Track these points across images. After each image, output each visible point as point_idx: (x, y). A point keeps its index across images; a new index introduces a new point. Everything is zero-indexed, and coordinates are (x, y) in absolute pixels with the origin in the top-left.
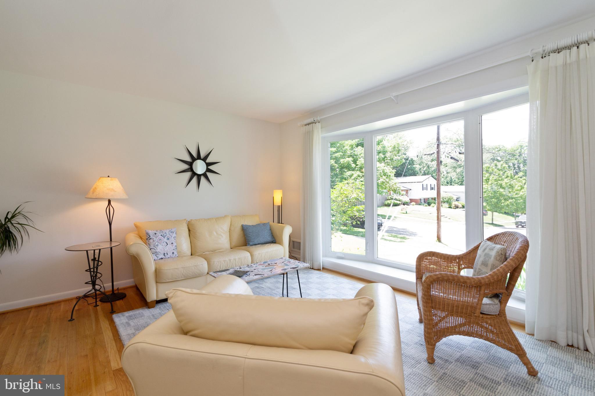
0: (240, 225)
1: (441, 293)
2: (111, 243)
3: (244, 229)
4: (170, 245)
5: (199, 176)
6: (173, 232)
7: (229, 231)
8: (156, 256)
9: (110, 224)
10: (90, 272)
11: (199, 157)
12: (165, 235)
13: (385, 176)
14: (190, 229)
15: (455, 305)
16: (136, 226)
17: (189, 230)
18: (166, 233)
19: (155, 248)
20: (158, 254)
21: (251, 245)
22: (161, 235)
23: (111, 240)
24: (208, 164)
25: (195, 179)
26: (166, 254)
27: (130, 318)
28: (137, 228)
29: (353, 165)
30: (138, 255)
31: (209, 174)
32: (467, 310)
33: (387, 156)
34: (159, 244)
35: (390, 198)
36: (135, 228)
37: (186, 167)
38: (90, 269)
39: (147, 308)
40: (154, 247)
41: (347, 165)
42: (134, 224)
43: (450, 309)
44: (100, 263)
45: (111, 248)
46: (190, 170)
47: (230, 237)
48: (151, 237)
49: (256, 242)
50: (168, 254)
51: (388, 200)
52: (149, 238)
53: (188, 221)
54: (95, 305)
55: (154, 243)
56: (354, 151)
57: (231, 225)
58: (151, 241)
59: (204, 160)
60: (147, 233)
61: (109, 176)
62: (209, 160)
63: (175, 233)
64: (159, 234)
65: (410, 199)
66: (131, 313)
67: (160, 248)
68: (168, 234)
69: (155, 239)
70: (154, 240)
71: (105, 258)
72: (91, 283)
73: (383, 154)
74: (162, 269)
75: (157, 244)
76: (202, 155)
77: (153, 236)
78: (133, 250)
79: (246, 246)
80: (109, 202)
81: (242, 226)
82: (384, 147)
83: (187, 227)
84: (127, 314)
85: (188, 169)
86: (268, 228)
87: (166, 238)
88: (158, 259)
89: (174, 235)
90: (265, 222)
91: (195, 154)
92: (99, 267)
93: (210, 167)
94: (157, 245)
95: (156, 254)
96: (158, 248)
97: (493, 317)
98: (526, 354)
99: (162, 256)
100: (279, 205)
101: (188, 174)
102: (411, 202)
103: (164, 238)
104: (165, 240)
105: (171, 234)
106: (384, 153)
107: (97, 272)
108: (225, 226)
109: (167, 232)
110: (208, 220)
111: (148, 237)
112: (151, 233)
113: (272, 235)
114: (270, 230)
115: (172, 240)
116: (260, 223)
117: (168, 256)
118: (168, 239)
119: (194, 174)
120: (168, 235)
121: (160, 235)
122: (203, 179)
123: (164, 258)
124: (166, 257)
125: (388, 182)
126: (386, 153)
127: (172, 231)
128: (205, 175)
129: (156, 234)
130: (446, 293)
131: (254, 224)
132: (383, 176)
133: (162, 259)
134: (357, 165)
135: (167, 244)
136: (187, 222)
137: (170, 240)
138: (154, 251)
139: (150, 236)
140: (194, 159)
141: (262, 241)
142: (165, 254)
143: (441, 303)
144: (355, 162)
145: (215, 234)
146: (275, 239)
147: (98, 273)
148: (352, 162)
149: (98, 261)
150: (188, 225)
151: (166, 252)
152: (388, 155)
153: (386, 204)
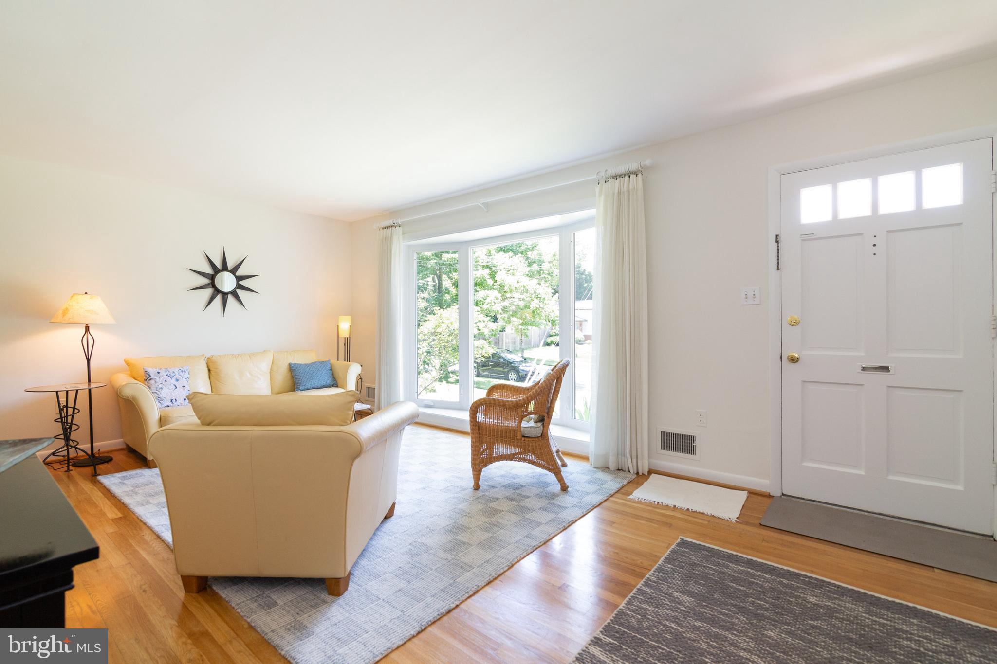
0: (287, 364)
1: (487, 418)
2: (89, 385)
3: (293, 369)
4: (180, 389)
5: (225, 295)
6: (185, 371)
7: (270, 372)
8: (159, 402)
9: (88, 360)
10: (62, 422)
11: (225, 268)
12: (173, 374)
13: (537, 298)
14: (211, 369)
15: (500, 430)
16: (128, 363)
17: (209, 370)
18: (174, 372)
19: (157, 392)
20: (162, 400)
21: (301, 390)
22: (167, 375)
23: (89, 381)
24: (239, 278)
25: (219, 298)
26: (175, 401)
27: (124, 478)
28: (128, 366)
29: (490, 282)
30: (134, 398)
31: (240, 292)
32: (511, 433)
33: (544, 269)
34: (164, 387)
35: (554, 334)
36: (127, 367)
37: (205, 281)
38: (61, 418)
39: (147, 468)
40: (157, 390)
41: (481, 280)
42: (124, 360)
43: (495, 434)
44: (76, 411)
45: (90, 390)
46: (211, 286)
47: (271, 380)
48: (152, 376)
49: (308, 385)
50: (177, 400)
51: (551, 336)
52: (149, 379)
53: (208, 358)
54: (67, 470)
55: (157, 384)
56: (492, 259)
57: (273, 363)
58: (152, 382)
59: (233, 271)
60: (146, 372)
61: (86, 293)
62: (239, 273)
63: (187, 372)
64: (163, 373)
65: (584, 335)
66: (124, 474)
67: (166, 393)
68: (177, 373)
69: (158, 379)
70: (157, 381)
71: (82, 403)
72: (62, 437)
73: (539, 265)
74: (170, 417)
75: (160, 386)
76: (230, 265)
77: (155, 375)
78: (128, 392)
79: (294, 391)
80: (87, 328)
81: (290, 365)
82: (540, 255)
83: (206, 366)
84: (118, 475)
85: (209, 284)
86: (328, 368)
87: (174, 378)
88: (163, 406)
89: (187, 375)
90: (324, 360)
91: (219, 265)
92: (75, 416)
93: (242, 283)
94: (161, 388)
95: (159, 399)
96: (162, 392)
97: (534, 439)
98: (561, 472)
99: (168, 403)
100: (346, 337)
101: (209, 292)
102: (586, 339)
103: (172, 378)
104: (173, 381)
105: (181, 373)
106: (540, 263)
107: (72, 423)
108: (265, 365)
109: (176, 371)
110: (238, 357)
111: (148, 376)
112: (152, 371)
113: (333, 377)
114: (331, 370)
115: (183, 382)
116: (316, 361)
117: (178, 403)
118: (177, 380)
119: (217, 291)
120: (177, 375)
121: (165, 375)
122: (230, 298)
123: (171, 406)
124: (174, 404)
125: (543, 308)
126: (543, 264)
127: (183, 370)
128: (234, 293)
129: (159, 373)
130: (491, 419)
131: (308, 362)
132: (535, 299)
133: (168, 406)
134: (496, 281)
135: (176, 387)
136: (206, 359)
137: (180, 381)
138: (157, 396)
139: (150, 376)
140: (216, 271)
141: (318, 384)
142: (172, 400)
143: (488, 429)
144: (493, 275)
145: (248, 375)
146: (337, 382)
147: (73, 425)
148: (489, 277)
149: (74, 408)
150: (207, 364)
151: (174, 398)
152: (545, 266)
153: (549, 342)
